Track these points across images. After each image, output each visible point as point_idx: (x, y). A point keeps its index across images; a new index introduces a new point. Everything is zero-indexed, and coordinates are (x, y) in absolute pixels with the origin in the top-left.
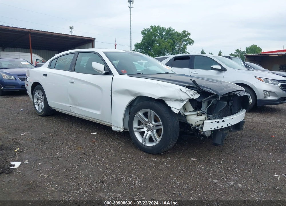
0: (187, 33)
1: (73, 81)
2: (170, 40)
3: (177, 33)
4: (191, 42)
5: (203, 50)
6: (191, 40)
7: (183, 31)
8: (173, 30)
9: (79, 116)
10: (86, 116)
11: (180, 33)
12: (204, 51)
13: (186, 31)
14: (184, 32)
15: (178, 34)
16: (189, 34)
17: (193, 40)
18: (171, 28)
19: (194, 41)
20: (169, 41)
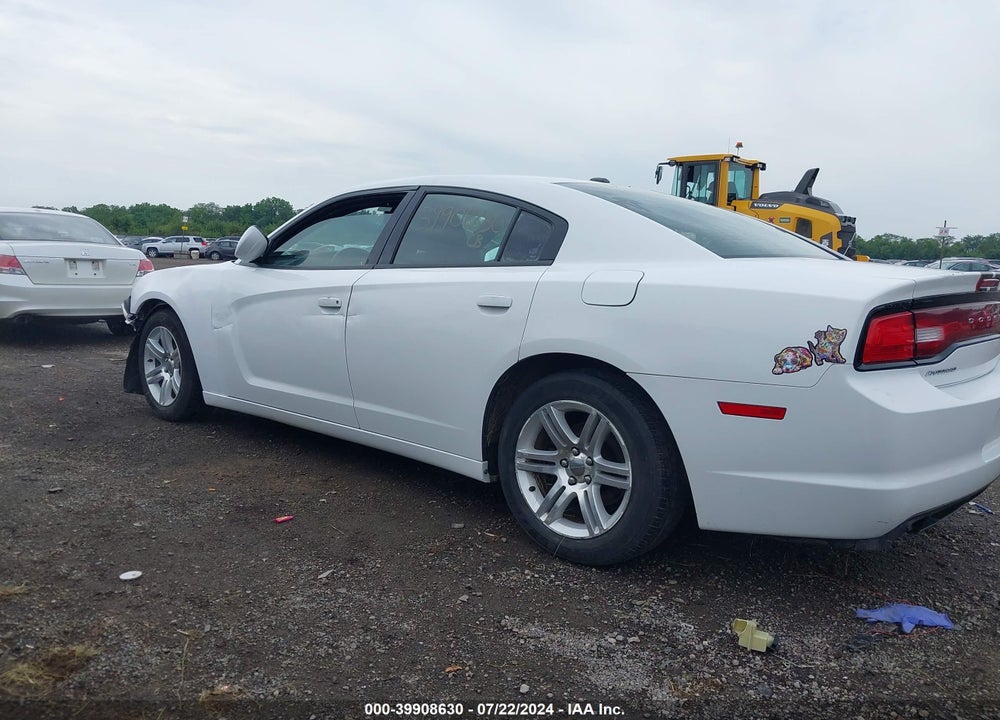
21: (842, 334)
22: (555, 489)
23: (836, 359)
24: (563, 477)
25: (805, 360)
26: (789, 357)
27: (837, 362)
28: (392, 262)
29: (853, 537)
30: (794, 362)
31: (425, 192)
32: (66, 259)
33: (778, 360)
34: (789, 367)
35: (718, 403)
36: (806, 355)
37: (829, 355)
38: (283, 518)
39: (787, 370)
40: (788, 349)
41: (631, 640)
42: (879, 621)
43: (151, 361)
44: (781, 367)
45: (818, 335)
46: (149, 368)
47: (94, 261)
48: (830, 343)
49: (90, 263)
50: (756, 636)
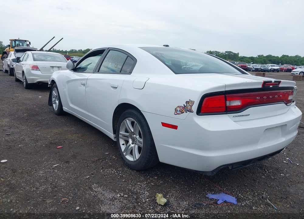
21: (193, 103)
22: (128, 145)
23: (191, 111)
24: (130, 141)
25: (182, 110)
26: (179, 109)
27: (191, 112)
28: (98, 71)
29: (202, 171)
30: (180, 111)
31: (109, 50)
32: (51, 67)
33: (176, 110)
34: (178, 112)
35: (162, 123)
36: (183, 109)
37: (189, 109)
38: (59, 147)
39: (178, 113)
40: (178, 107)
41: (125, 196)
42: (213, 199)
43: (54, 97)
44: (176, 112)
45: (187, 102)
46: (53, 99)
47: (58, 67)
48: (190, 105)
49: (57, 68)
50: (161, 200)
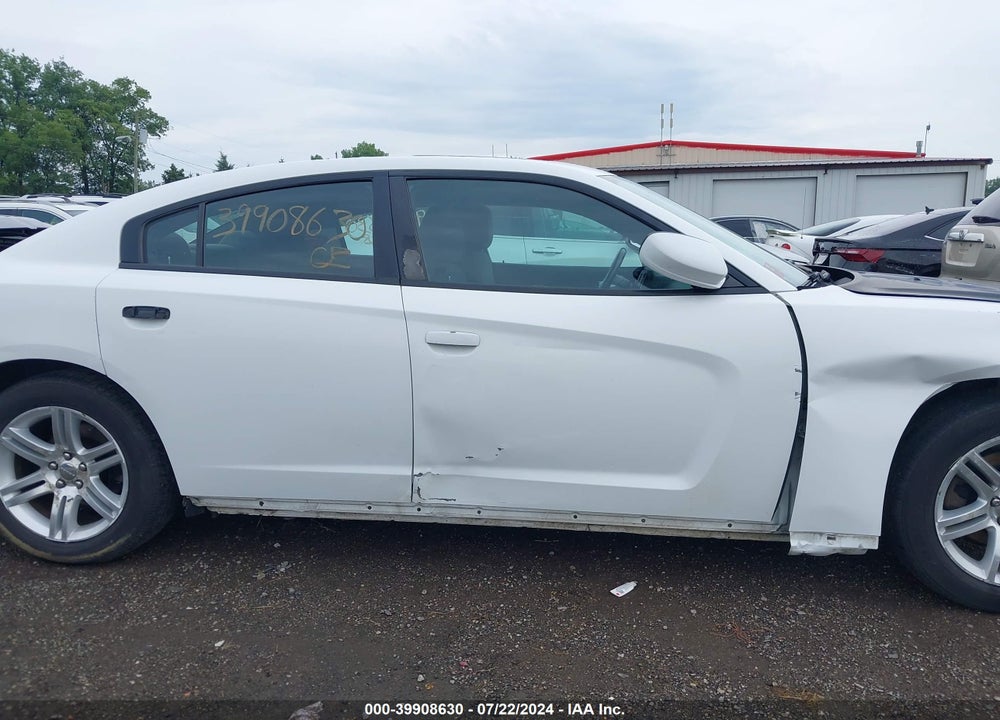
0: (133, 88)
1: (463, 336)
2: (70, 112)
3: (94, 85)
4: (157, 126)
5: (224, 158)
6: (153, 115)
7: (119, 82)
8: (76, 74)
9: (477, 515)
10: (545, 512)
11: (105, 88)
12: (230, 162)
13: (129, 82)
14: (124, 83)
15: (100, 93)
16: (144, 94)
17: (163, 119)
18: (63, 63)
19: (167, 123)
20: (66, 116)
